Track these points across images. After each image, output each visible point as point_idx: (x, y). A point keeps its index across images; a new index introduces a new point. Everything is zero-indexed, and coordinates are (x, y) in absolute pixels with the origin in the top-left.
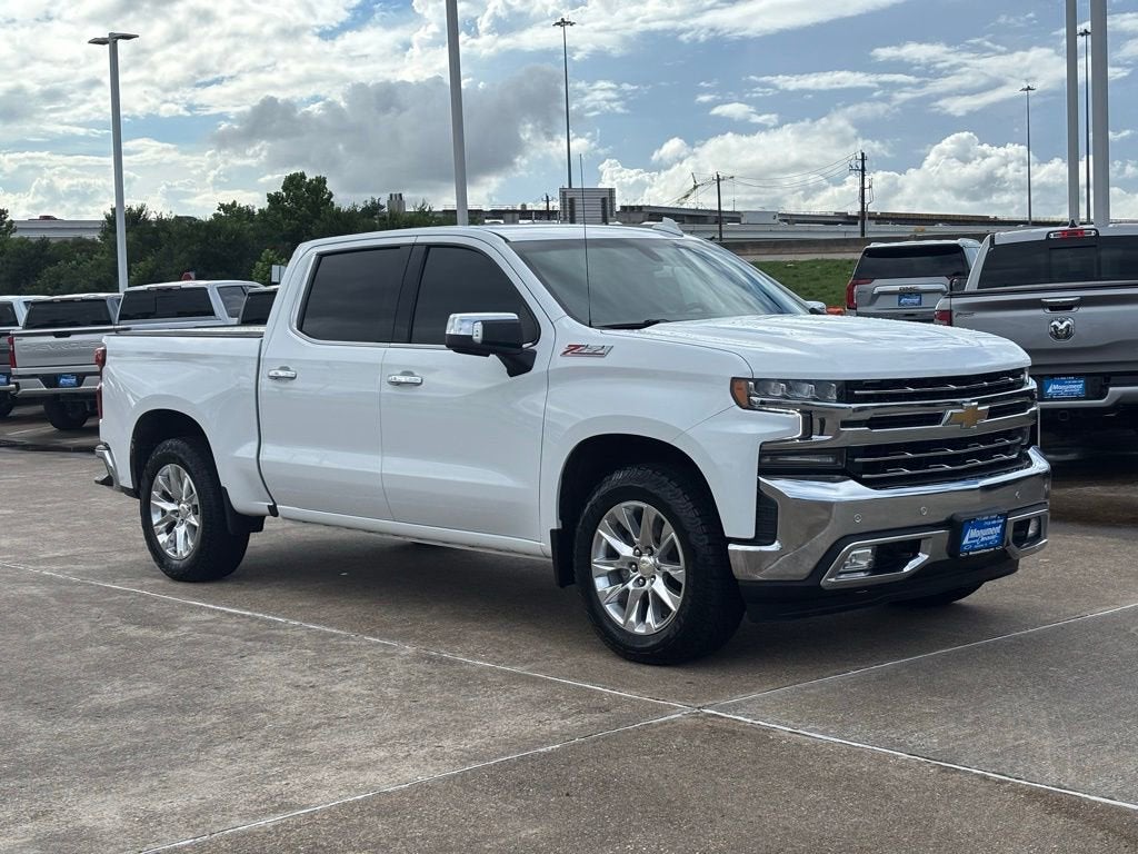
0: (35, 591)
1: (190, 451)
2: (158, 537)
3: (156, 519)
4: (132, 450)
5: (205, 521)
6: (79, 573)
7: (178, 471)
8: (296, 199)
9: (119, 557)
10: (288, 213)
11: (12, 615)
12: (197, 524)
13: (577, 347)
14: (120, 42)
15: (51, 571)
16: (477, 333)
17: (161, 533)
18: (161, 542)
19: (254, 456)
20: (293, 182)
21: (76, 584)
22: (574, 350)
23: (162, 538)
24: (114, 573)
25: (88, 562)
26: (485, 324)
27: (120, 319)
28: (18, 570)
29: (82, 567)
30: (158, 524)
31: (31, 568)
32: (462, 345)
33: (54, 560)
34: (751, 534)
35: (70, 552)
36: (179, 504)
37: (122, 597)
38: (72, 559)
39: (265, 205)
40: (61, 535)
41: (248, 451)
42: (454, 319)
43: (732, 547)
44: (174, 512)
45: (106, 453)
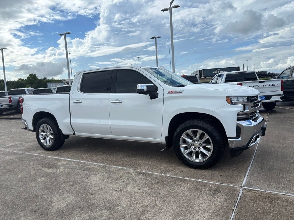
0: (11, 157)
1: (50, 121)
2: (41, 141)
3: (40, 137)
4: (33, 121)
5: (55, 137)
6: (20, 150)
7: (47, 126)
8: (31, 78)
9: (27, 144)
10: (31, 80)
11: (8, 167)
12: (52, 137)
13: (172, 91)
14: (3, 50)
15: (12, 150)
16: (145, 89)
17: (42, 140)
18: (42, 142)
19: (69, 121)
20: (31, 75)
21: (21, 154)
22: (171, 92)
23: (42, 141)
24: (29, 150)
25: (20, 147)
26: (147, 86)
27: (8, 95)
28: (3, 150)
29: (20, 148)
30: (41, 138)
31: (6, 150)
32: (141, 92)
33: (11, 147)
34: (235, 136)
35: (14, 144)
36: (46, 133)
37: (37, 157)
38: (15, 146)
39: (26, 78)
40: (9, 139)
41: (68, 120)
42: (139, 85)
43: (229, 140)
44: (45, 135)
45: (25, 122)
